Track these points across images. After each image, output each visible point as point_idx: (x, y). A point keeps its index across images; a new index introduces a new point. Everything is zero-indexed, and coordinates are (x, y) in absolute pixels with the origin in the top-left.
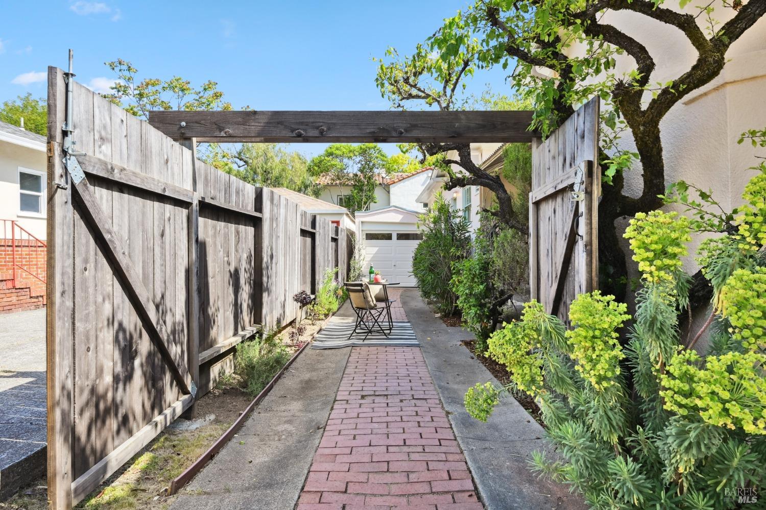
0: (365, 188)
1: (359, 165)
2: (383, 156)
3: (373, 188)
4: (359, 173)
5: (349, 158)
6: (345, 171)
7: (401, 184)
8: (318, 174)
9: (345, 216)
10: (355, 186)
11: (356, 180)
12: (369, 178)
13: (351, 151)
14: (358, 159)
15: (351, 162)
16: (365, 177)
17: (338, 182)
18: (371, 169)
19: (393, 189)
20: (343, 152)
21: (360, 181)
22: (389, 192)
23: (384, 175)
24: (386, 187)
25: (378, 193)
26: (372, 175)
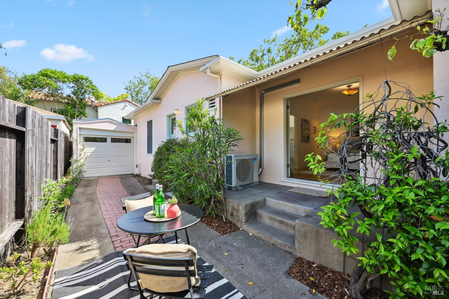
0: (77, 106)
1: (73, 90)
2: (94, 86)
3: (85, 107)
4: (72, 95)
5: (64, 82)
6: (59, 92)
7: (107, 107)
8: (30, 88)
9: (62, 122)
10: (68, 104)
11: (69, 100)
12: (81, 100)
13: (65, 77)
14: (72, 85)
15: (64, 86)
16: (77, 98)
17: (52, 99)
18: (83, 94)
19: (100, 110)
20: (58, 76)
21: (72, 100)
22: (97, 111)
23: (93, 100)
24: (95, 109)
25: (88, 111)
26: (84, 98)
